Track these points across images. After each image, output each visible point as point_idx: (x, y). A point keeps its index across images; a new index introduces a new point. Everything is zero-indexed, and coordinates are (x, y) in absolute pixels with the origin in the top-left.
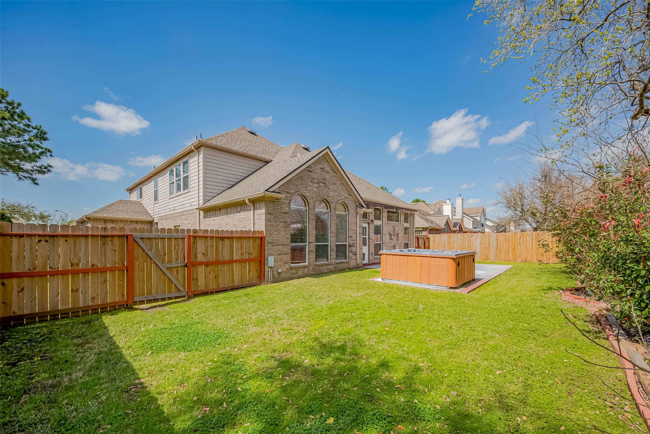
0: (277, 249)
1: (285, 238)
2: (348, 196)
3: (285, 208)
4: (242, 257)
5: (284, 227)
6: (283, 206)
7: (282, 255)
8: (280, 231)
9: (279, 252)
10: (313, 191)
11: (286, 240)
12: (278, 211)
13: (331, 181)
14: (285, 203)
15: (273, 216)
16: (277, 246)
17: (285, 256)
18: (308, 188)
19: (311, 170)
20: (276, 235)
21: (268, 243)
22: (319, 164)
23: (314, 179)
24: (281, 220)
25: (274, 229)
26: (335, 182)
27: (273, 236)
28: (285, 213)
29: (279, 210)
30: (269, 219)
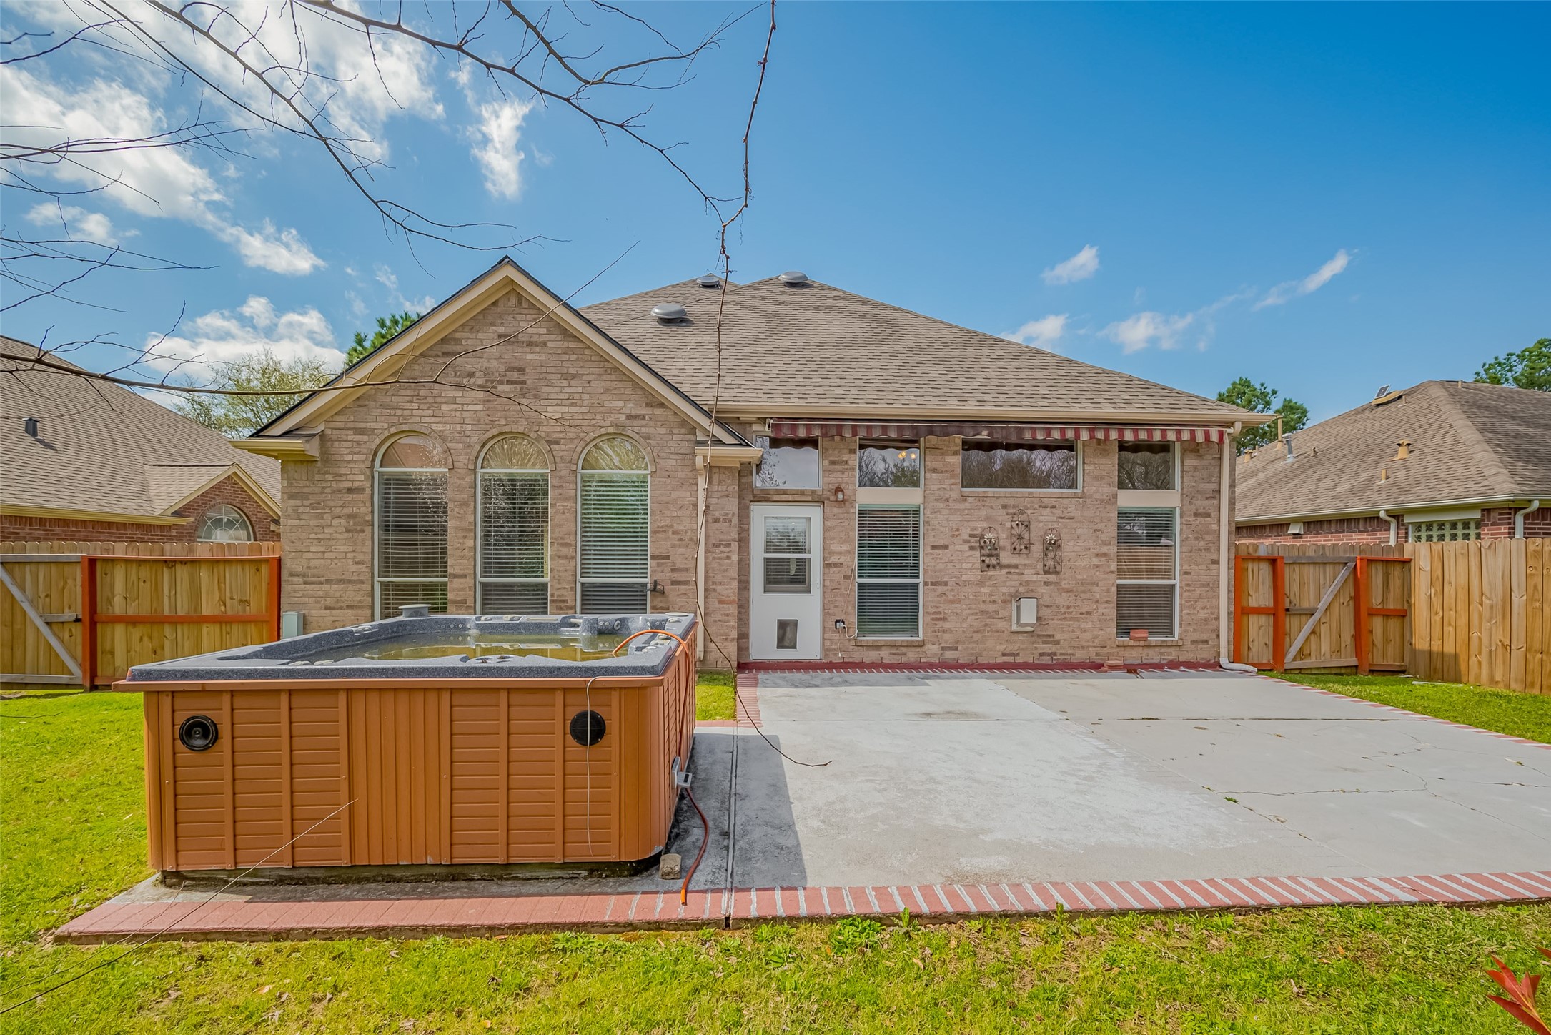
0: (321, 593)
1: (350, 562)
2: (646, 411)
3: (350, 477)
4: (223, 608)
5: (348, 531)
6: (343, 471)
7: (341, 608)
8: (332, 542)
9: (329, 601)
10: (465, 414)
11: (354, 568)
12: (324, 488)
13: (553, 370)
14: (349, 462)
15: (306, 503)
16: (321, 583)
17: (350, 612)
18: (444, 407)
19: (457, 348)
20: (320, 555)
21: (292, 575)
22: (493, 324)
23: (471, 375)
24: (337, 511)
25: (312, 536)
26: (572, 371)
27: (310, 555)
28: (350, 490)
29: (329, 484)
30: (295, 511)
